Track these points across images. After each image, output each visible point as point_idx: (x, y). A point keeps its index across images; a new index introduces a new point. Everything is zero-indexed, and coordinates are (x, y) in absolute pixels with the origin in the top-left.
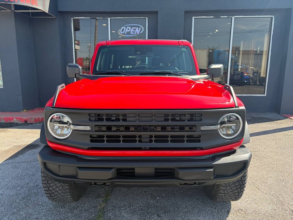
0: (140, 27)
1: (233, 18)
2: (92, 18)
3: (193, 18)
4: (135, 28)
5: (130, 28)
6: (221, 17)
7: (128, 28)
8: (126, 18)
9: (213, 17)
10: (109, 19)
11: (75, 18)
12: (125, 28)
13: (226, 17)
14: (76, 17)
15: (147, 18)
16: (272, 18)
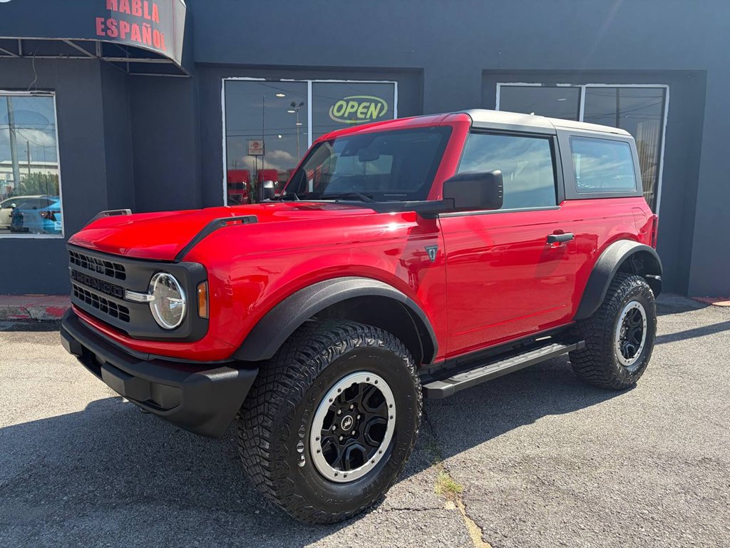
0: (380, 102)
1: (584, 88)
2: (270, 79)
3: (498, 85)
4: (367, 104)
5: (356, 104)
6: (558, 85)
7: (351, 103)
8: (348, 81)
9: (540, 85)
10: (310, 82)
11: (229, 78)
12: (344, 103)
13: (569, 85)
14: (232, 77)
15: (396, 83)
16: (665, 89)
